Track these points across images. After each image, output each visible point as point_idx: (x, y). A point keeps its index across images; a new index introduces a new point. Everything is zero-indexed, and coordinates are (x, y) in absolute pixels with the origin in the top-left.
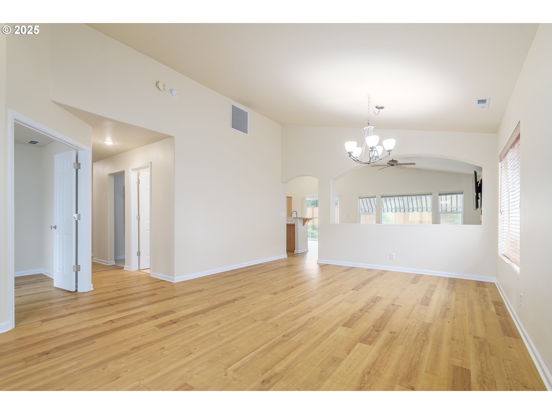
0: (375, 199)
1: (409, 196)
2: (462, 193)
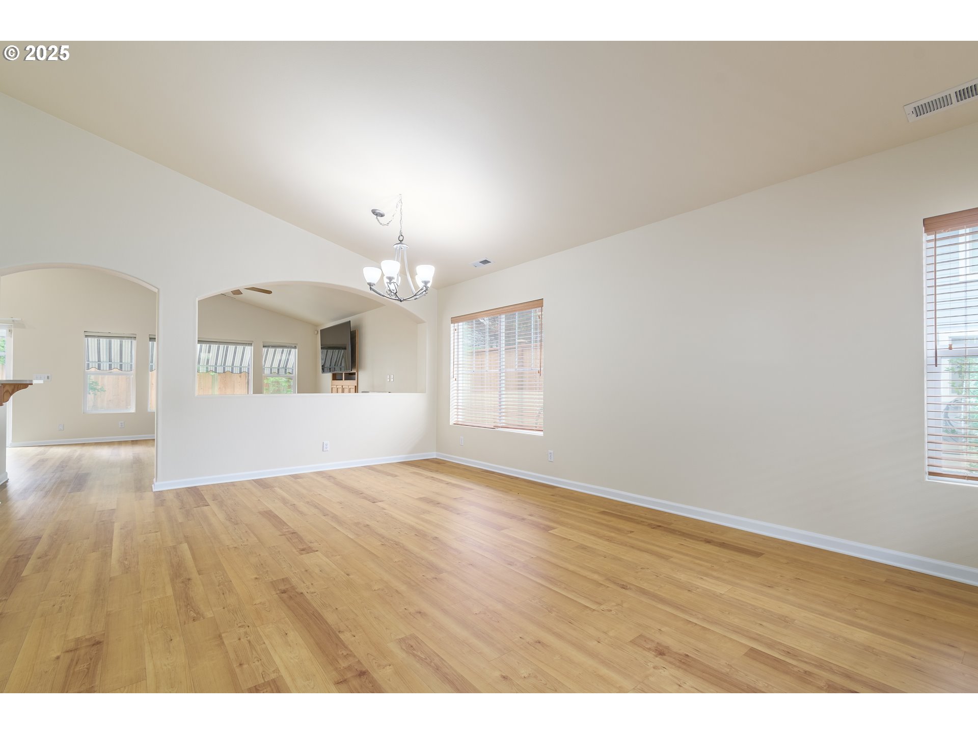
0: (134, 342)
1: (205, 342)
2: (295, 347)
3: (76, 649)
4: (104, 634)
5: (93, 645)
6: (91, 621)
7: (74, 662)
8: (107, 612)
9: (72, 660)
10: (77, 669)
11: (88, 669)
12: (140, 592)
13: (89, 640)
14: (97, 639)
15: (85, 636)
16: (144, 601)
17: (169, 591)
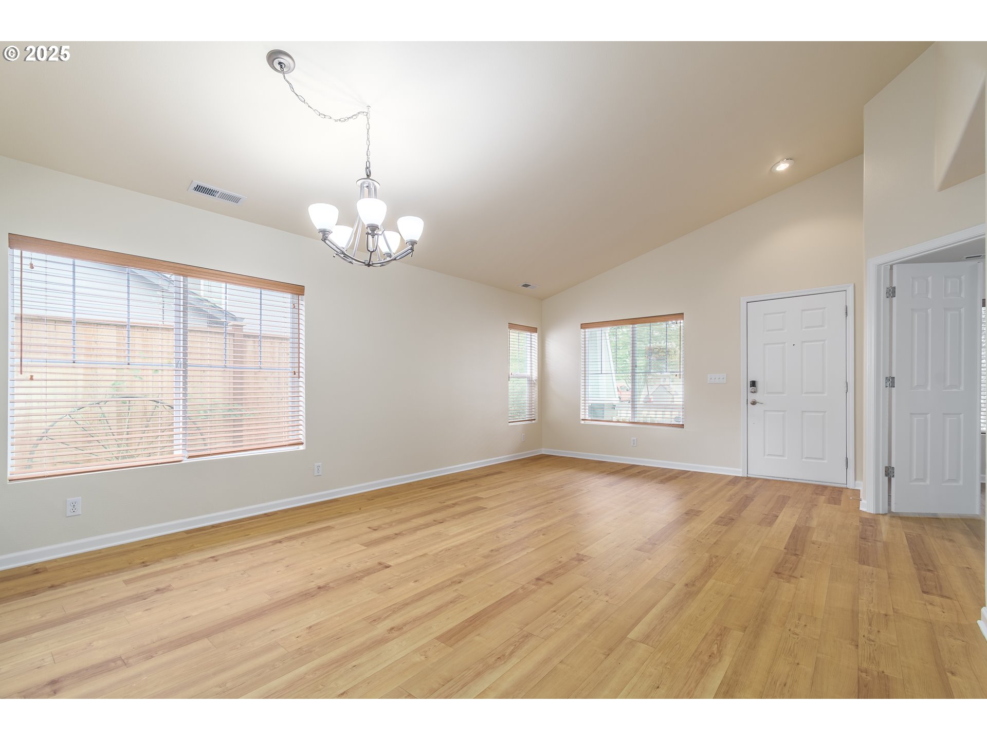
3: (790, 576)
4: (772, 576)
5: (780, 573)
6: (777, 591)
7: (792, 569)
8: (763, 592)
9: (793, 571)
10: (791, 566)
11: (785, 563)
12: (731, 596)
13: (781, 578)
14: (776, 575)
15: (784, 582)
16: (734, 586)
17: (711, 582)
